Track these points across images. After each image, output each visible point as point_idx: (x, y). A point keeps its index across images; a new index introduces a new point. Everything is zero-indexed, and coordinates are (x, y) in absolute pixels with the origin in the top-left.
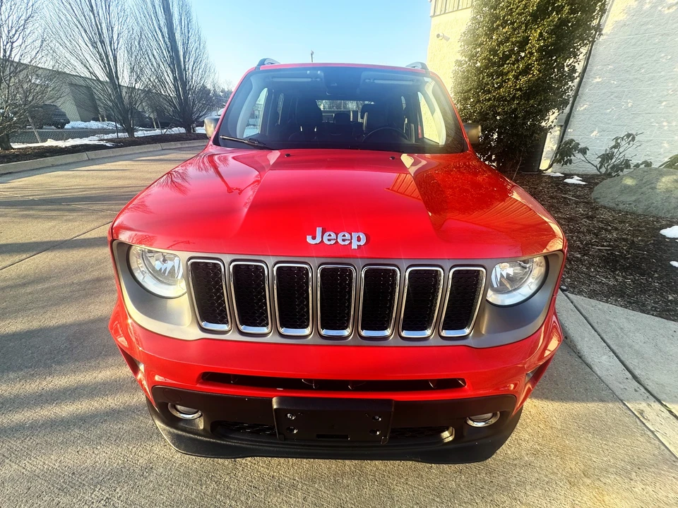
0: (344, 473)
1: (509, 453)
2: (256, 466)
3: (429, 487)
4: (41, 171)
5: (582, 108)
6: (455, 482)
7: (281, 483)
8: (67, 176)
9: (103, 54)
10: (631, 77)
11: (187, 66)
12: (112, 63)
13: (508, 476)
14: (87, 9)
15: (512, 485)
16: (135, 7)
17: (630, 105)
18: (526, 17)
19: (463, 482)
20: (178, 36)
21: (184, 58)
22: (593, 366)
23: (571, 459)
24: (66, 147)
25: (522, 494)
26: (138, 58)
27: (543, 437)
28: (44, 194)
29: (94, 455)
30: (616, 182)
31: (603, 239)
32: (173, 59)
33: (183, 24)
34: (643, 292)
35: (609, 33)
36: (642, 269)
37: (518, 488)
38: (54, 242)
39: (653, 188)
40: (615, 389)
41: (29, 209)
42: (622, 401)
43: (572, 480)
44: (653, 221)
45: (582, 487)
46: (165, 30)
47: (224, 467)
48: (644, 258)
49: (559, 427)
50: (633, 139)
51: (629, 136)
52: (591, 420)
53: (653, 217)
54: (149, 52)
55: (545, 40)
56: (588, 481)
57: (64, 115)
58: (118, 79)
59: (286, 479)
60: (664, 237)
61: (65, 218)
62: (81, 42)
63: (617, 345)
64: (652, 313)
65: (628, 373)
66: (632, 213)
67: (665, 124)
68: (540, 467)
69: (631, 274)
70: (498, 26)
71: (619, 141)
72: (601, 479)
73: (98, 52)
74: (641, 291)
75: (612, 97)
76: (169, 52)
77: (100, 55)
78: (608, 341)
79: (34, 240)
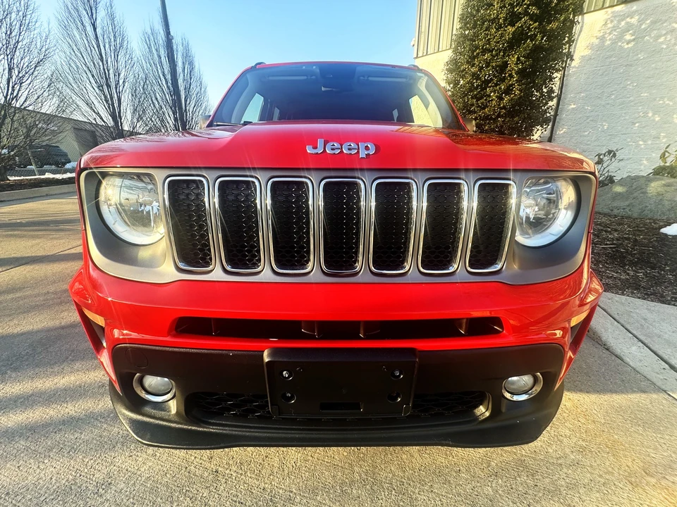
0: (352, 482)
1: (551, 451)
2: (243, 477)
3: (459, 495)
4: (34, 200)
5: (562, 132)
6: (491, 487)
7: (274, 497)
8: (59, 203)
9: (109, 97)
10: (603, 103)
11: (188, 108)
12: (116, 105)
13: (555, 478)
14: (97, 58)
15: (562, 489)
16: (142, 58)
17: (605, 127)
18: (504, 44)
19: (501, 487)
20: (180, 81)
21: (186, 101)
22: (624, 358)
23: (625, 456)
24: (63, 179)
25: (577, 499)
26: (141, 100)
27: (586, 432)
28: (33, 218)
29: (38, 470)
30: (607, 190)
31: (605, 239)
32: (175, 102)
33: (186, 71)
34: (659, 283)
35: (577, 66)
36: (651, 263)
37: (570, 492)
38: (37, 256)
39: (645, 193)
40: (654, 380)
41: (15, 230)
42: (665, 391)
43: (633, 480)
44: (650, 223)
45: (647, 488)
46: (169, 77)
47: (202, 480)
48: (651, 253)
49: (603, 421)
50: (614, 155)
51: (610, 152)
52: (637, 412)
53: (650, 219)
54: (153, 96)
55: (523, 64)
56: (653, 481)
57: (66, 155)
58: (121, 119)
59: (281, 491)
60: (666, 235)
61: (51, 236)
62: (88, 86)
63: (645, 335)
64: (673, 303)
65: (663, 363)
66: (628, 217)
67: (641, 143)
68: (591, 466)
69: (641, 268)
70: (478, 54)
71: (601, 157)
72: (667, 477)
73: (104, 94)
74: (655, 283)
75: (588, 121)
76: (172, 96)
77: (106, 97)
78: (634, 332)
79: (13, 255)
